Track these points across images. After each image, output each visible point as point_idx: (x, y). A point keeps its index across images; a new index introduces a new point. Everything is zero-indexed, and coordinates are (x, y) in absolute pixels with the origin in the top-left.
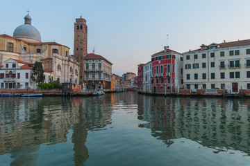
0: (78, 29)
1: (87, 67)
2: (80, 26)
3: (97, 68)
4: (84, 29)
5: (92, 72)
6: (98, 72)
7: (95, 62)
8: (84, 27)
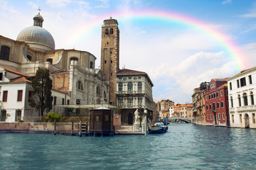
0: (107, 33)
1: (120, 89)
2: (111, 30)
3: (135, 89)
4: (115, 33)
5: (128, 95)
6: (137, 95)
7: (132, 80)
8: (115, 30)
